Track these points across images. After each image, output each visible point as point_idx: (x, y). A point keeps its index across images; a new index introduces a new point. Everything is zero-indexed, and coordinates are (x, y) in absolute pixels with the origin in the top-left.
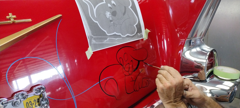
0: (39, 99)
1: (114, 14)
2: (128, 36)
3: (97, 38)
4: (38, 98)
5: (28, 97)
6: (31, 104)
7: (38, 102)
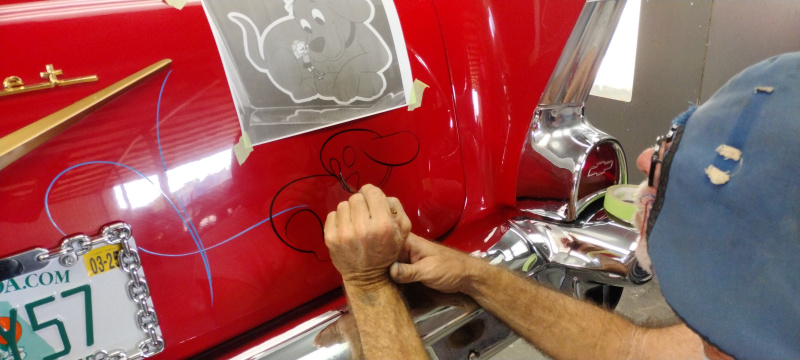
0: (117, 253)
1: (317, 45)
2: (358, 103)
3: (266, 112)
4: (116, 249)
5: (94, 247)
6: (101, 263)
7: (116, 258)
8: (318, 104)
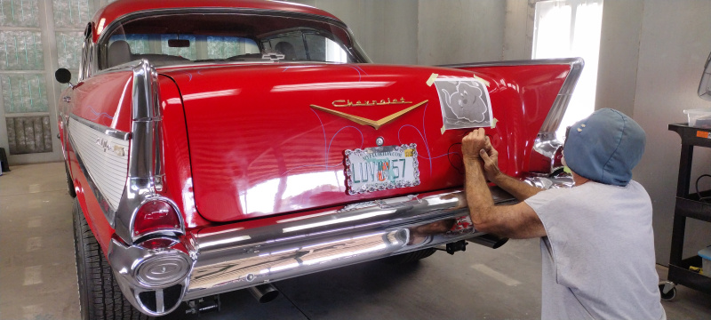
1: (465, 102)
3: (450, 120)
4: (412, 151)
5: (408, 148)
6: (408, 153)
7: (412, 154)
8: (464, 120)
